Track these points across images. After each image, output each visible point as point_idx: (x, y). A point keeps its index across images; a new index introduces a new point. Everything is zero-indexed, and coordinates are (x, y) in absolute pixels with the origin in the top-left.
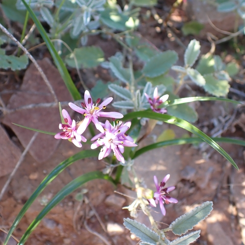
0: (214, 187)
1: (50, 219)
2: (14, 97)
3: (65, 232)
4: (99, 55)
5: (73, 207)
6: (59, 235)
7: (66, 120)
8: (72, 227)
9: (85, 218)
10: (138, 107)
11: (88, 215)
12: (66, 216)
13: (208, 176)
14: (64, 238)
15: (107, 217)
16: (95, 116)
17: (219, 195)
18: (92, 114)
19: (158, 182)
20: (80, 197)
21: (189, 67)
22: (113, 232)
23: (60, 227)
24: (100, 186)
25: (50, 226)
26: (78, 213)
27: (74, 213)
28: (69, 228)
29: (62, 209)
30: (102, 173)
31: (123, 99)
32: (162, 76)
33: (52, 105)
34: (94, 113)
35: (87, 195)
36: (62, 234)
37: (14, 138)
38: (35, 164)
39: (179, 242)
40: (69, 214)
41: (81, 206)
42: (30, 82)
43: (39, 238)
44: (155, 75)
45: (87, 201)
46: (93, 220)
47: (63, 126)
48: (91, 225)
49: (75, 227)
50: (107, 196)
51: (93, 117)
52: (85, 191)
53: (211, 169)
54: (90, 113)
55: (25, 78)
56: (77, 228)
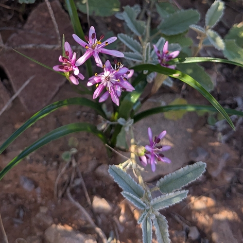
0: (228, 178)
1: (29, 178)
2: (14, 35)
3: (43, 197)
4: (115, 5)
5: (58, 167)
6: (36, 201)
7: (67, 53)
8: (52, 193)
9: (69, 184)
10: (146, 61)
11: (73, 183)
12: (47, 178)
13: (222, 163)
14: (41, 205)
15: (94, 190)
16: (96, 52)
17: (234, 190)
18: (94, 49)
19: (152, 136)
20: (67, 156)
21: (209, 28)
22: (98, 208)
23: (38, 190)
24: (92, 150)
25: (27, 186)
26: (62, 177)
27: (57, 176)
28: (49, 194)
29: (44, 168)
30: (96, 128)
31: (132, 51)
32: (180, 34)
33: (54, 47)
34: (96, 48)
35: (76, 156)
36: (39, 200)
37: (5, 81)
38: (23, 114)
39: (164, 199)
40: (52, 175)
41: (67, 169)
42: (34, 23)
43: (12, 200)
44: (172, 33)
45: (74, 164)
46: (78, 191)
47: (63, 59)
48: (74, 196)
49: (55, 192)
50: (99, 165)
51: (94, 52)
52: (74, 151)
53: (227, 155)
54: (92, 48)
55: (30, 18)
56: (57, 195)
